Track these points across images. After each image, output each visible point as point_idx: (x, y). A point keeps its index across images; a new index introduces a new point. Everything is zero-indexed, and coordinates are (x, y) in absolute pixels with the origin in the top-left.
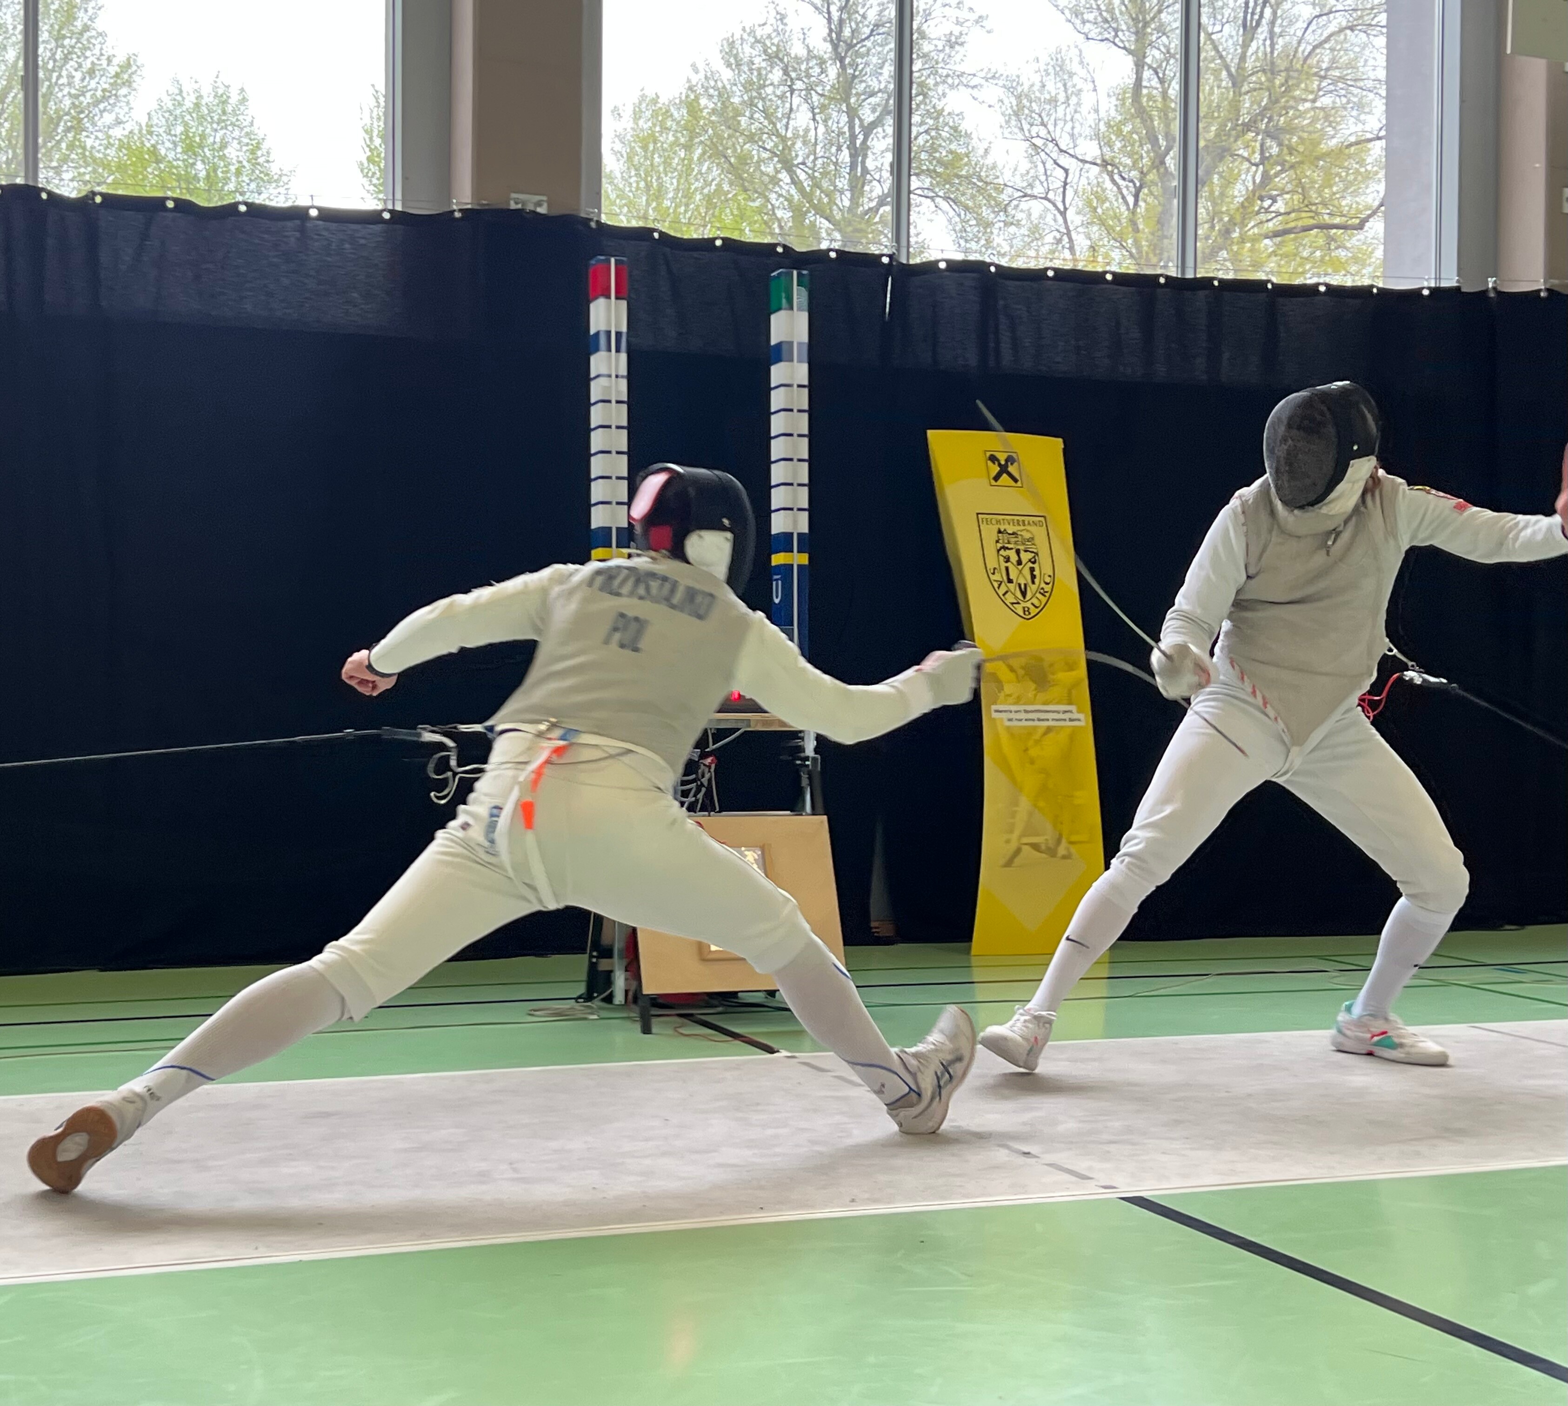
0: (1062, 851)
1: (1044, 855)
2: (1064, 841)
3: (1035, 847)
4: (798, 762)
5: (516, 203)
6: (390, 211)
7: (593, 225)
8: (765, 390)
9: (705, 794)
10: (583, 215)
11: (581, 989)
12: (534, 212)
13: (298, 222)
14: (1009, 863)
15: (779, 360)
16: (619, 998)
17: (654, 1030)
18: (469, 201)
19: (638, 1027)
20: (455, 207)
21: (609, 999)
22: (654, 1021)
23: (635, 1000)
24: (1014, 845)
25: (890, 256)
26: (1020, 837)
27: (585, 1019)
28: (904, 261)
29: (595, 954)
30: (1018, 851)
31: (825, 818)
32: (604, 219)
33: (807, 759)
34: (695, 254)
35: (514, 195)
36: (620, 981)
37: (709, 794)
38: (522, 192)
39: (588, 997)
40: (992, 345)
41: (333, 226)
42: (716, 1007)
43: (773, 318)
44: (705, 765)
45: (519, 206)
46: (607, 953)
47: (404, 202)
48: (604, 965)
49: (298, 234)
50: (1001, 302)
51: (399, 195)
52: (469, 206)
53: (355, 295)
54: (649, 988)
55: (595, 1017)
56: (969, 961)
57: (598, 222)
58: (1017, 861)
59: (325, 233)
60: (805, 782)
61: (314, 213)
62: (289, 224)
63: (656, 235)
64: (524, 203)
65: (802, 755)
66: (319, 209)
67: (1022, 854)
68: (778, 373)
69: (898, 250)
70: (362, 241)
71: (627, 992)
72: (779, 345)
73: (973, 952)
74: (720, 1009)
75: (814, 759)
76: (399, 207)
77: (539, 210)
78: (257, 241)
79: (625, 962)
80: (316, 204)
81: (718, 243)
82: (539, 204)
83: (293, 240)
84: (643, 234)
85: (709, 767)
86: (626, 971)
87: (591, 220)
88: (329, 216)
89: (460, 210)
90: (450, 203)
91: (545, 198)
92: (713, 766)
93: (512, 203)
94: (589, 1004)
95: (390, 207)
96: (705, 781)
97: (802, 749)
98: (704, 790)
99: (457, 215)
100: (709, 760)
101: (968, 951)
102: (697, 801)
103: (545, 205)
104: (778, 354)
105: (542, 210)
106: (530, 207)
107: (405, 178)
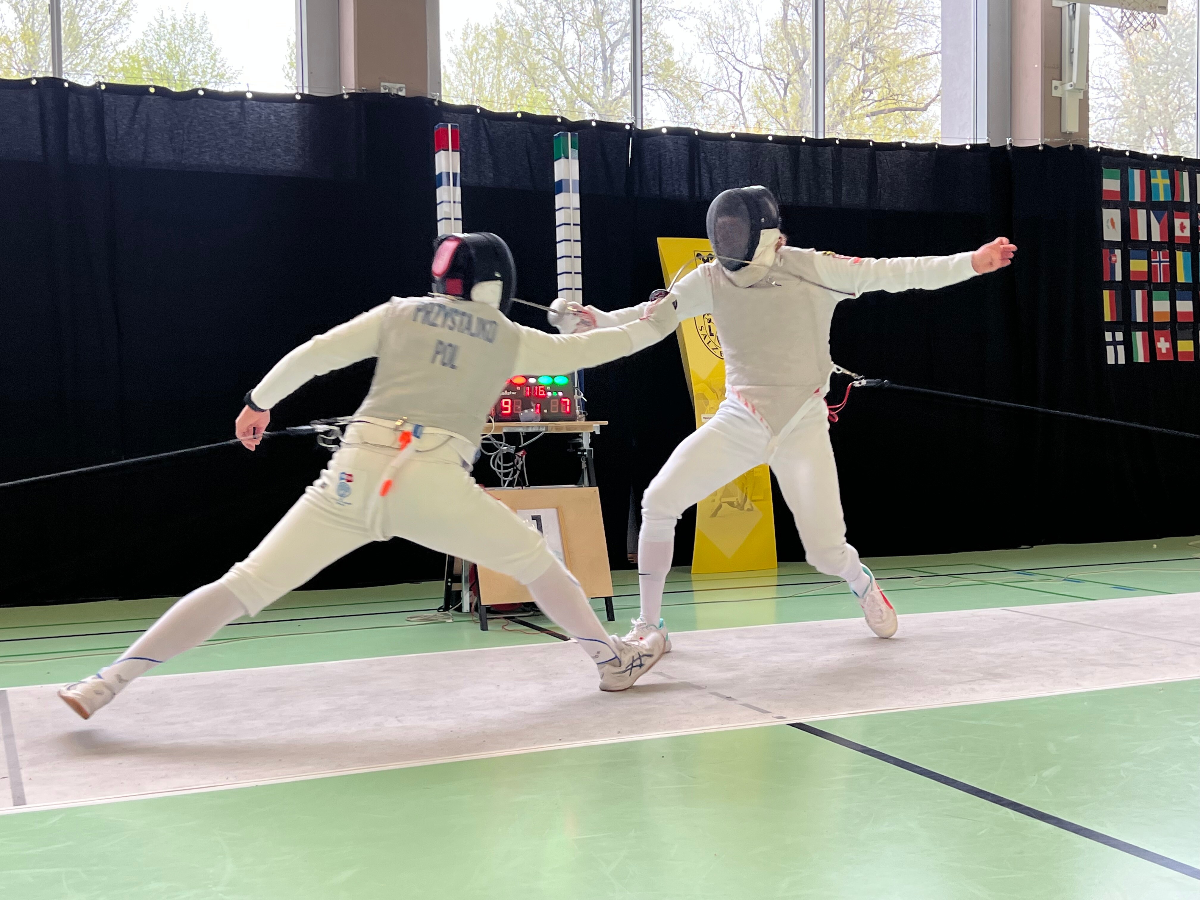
0: (747, 506)
1: (736, 509)
2: (748, 500)
3: (731, 504)
4: (579, 453)
5: (385, 89)
6: (301, 94)
7: (436, 103)
8: (552, 211)
9: (519, 476)
10: (429, 97)
11: (442, 603)
12: (397, 95)
13: (239, 102)
14: (714, 515)
15: (560, 191)
16: (466, 608)
17: (489, 628)
18: (353, 87)
19: (479, 626)
20: (344, 92)
21: (460, 609)
22: (489, 622)
23: (476, 610)
24: (717, 504)
25: (631, 125)
26: (720, 499)
27: (445, 622)
28: (640, 128)
29: (449, 580)
30: (720, 507)
31: (597, 488)
32: (444, 100)
33: (585, 450)
34: (505, 123)
35: (382, 84)
36: (466, 599)
37: (522, 475)
38: (389, 82)
39: (446, 608)
40: (697, 182)
41: (263, 104)
42: (529, 612)
43: (556, 164)
44: (519, 456)
45: (387, 91)
46: (457, 579)
47: (310, 87)
48: (455, 587)
49: (239, 110)
50: (703, 154)
51: (306, 84)
52: (353, 91)
53: (279, 150)
54: (486, 600)
55: (451, 621)
56: (691, 578)
57: (439, 102)
58: (719, 512)
59: (258, 109)
60: (584, 466)
61: (249, 96)
62: (233, 103)
63: (478, 111)
64: (389, 89)
65: (582, 448)
66: (252, 93)
67: (722, 509)
68: (560, 200)
69: (636, 121)
70: (282, 114)
71: (471, 604)
72: (560, 181)
73: (692, 572)
74: (531, 613)
75: (590, 451)
76: (306, 92)
77: (400, 93)
78: (211, 114)
79: (469, 585)
80: (250, 90)
81: (519, 115)
82: (400, 89)
83: (236, 114)
84: (469, 110)
85: (522, 457)
86: (470, 590)
87: (435, 100)
88: (259, 98)
89: (348, 94)
90: (341, 89)
91: (404, 86)
92: (524, 457)
93: (382, 88)
94: (446, 612)
95: (301, 92)
96: (519, 466)
97: (581, 445)
98: (518, 472)
99: (346, 97)
100: (520, 453)
101: (689, 571)
102: (514, 479)
103: (404, 90)
104: (559, 187)
105: (402, 93)
106: (394, 92)
107: (310, 73)
